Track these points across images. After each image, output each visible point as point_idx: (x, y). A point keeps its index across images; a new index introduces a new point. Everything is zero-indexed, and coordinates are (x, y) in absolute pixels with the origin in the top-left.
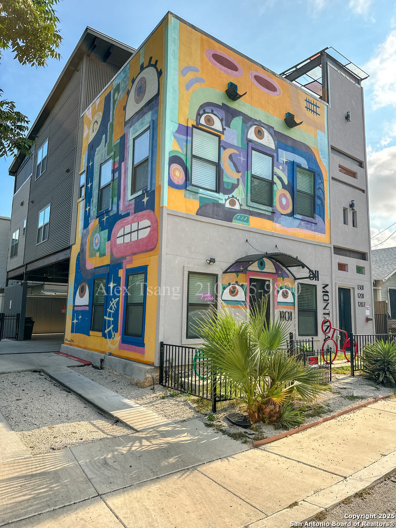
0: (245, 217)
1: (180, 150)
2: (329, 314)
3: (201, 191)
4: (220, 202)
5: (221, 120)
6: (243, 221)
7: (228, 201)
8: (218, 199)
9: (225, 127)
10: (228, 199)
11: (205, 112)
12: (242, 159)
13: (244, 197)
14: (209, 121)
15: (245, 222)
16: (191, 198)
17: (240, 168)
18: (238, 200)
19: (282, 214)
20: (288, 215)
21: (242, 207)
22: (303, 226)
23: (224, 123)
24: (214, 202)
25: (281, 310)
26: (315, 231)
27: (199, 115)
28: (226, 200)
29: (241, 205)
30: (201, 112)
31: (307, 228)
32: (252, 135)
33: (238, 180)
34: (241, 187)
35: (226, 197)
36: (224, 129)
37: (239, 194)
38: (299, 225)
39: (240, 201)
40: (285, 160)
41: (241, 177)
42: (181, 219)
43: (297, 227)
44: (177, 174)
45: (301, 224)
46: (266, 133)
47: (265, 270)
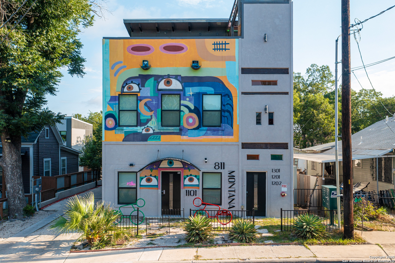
0: (157, 137)
1: (112, 110)
2: (234, 191)
3: (125, 128)
4: (138, 131)
5: (138, 85)
6: (156, 139)
7: (144, 130)
8: (137, 130)
9: (141, 88)
10: (144, 129)
11: (127, 84)
12: (154, 103)
13: (156, 125)
14: (130, 88)
15: (158, 139)
16: (119, 133)
17: (153, 109)
18: (152, 128)
19: (189, 129)
20: (194, 129)
21: (155, 131)
22: (210, 134)
23: (140, 86)
24: (134, 132)
25: (188, 189)
26: (222, 135)
27: (123, 87)
28: (143, 130)
29: (154, 130)
30: (125, 84)
31: (213, 135)
32: (162, 85)
33: (151, 116)
34: (154, 119)
35: (143, 127)
36: (140, 89)
37: (152, 124)
38: (205, 134)
39: (153, 128)
40: (191, 93)
41: (154, 113)
42: (113, 145)
43: (203, 136)
44: (110, 122)
45: (208, 133)
46: (174, 81)
47: (174, 166)
